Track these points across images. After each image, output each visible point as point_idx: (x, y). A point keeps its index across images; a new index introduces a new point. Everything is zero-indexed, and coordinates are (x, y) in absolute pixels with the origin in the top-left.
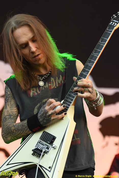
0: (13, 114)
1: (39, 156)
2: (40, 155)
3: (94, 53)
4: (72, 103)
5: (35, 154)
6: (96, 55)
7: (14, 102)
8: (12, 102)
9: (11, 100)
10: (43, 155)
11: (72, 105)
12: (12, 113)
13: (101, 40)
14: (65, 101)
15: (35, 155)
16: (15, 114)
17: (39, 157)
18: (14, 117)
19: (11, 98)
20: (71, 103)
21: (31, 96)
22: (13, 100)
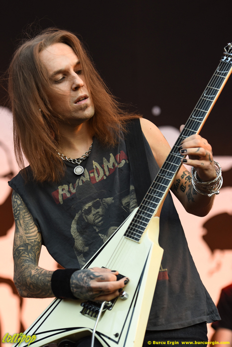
0: (31, 242)
1: (94, 315)
2: (97, 312)
3: (194, 116)
4: (155, 212)
5: (88, 312)
6: (198, 119)
7: (29, 218)
8: (26, 218)
9: (25, 215)
10: (103, 313)
11: (155, 216)
12: (29, 240)
13: (205, 92)
14: (141, 210)
15: (86, 313)
16: (33, 240)
17: (96, 317)
18: (32, 247)
19: (24, 211)
20: (152, 211)
21: (62, 203)
22: (27, 213)
